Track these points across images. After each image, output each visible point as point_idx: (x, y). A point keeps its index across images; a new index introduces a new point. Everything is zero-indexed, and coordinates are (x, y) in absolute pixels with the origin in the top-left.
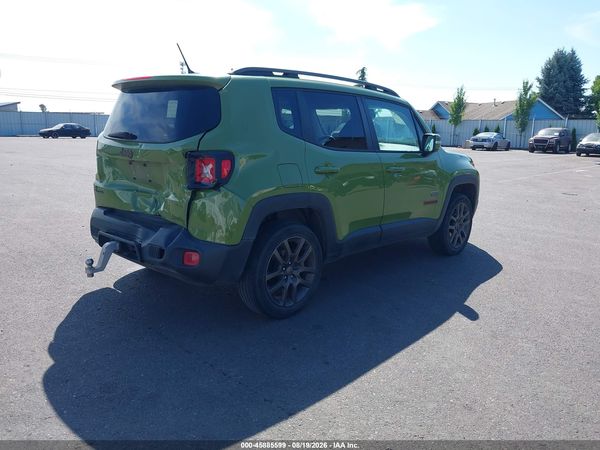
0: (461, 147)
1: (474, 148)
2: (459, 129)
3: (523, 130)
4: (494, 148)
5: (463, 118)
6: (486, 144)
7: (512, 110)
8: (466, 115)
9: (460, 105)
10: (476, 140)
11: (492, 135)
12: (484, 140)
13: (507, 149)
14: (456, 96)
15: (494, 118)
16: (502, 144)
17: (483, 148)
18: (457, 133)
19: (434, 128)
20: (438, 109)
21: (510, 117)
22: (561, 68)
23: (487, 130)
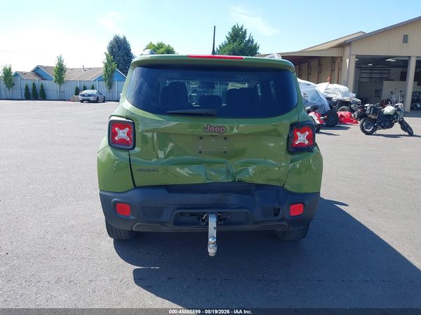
0: (69, 100)
1: (82, 101)
2: (63, 88)
3: (110, 89)
4: (96, 101)
5: (65, 79)
6: (91, 98)
7: (102, 72)
8: (67, 77)
9: (61, 70)
10: (83, 95)
11: (94, 92)
12: (89, 95)
13: (104, 102)
14: (57, 62)
15: (87, 79)
16: (101, 98)
17: (89, 101)
18: (62, 90)
19: (42, 86)
20: (37, 71)
21: (100, 79)
22: (119, 47)
23: (85, 88)
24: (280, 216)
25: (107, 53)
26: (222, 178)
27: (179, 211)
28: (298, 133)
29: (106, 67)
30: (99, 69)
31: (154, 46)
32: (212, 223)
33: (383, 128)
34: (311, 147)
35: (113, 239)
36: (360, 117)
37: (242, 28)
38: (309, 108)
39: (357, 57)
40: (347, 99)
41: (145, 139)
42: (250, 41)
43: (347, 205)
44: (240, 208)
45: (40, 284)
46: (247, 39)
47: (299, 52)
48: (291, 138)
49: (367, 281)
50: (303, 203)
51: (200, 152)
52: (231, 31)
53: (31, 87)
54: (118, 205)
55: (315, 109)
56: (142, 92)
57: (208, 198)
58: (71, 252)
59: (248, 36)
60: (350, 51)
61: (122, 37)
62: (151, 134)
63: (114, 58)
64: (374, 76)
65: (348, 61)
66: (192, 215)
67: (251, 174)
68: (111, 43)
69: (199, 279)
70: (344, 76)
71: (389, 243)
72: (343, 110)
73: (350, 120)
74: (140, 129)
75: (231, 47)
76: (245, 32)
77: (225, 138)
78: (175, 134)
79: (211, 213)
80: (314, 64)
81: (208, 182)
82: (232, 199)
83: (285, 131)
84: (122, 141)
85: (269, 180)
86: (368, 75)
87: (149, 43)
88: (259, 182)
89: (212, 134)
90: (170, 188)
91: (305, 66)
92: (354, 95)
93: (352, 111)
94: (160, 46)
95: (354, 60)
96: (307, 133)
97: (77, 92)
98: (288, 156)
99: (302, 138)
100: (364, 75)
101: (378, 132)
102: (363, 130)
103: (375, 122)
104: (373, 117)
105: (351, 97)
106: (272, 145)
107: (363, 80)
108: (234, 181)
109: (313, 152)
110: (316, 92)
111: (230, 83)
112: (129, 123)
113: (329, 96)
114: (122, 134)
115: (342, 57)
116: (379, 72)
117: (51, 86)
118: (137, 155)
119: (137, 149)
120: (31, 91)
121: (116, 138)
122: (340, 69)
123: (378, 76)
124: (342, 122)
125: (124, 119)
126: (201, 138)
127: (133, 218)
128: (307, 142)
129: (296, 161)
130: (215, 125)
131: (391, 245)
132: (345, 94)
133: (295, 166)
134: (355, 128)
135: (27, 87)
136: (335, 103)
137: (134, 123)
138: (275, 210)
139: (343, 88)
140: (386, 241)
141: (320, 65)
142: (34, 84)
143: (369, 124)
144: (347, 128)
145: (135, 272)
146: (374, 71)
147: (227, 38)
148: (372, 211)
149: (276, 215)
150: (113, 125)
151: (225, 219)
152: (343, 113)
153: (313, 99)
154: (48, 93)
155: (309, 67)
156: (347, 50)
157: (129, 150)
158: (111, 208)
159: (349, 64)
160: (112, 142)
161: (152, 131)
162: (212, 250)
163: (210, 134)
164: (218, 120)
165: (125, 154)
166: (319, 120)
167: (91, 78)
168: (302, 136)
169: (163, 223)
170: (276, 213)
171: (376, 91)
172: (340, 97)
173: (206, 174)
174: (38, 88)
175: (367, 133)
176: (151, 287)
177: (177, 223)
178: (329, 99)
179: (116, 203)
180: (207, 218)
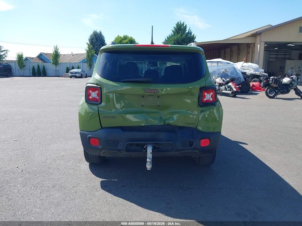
0: (62, 77)
1: (71, 77)
2: (58, 68)
3: (90, 68)
4: (81, 77)
5: (59, 62)
6: (77, 75)
7: (85, 57)
8: (61, 60)
9: (56, 55)
10: (72, 73)
11: (79, 70)
12: (76, 73)
13: (86, 77)
14: (54, 50)
15: (74, 62)
16: (84, 75)
17: (76, 77)
18: (57, 69)
19: (44, 67)
20: (41, 57)
21: (83, 62)
22: (97, 39)
23: (73, 68)
24: (193, 146)
25: (89, 43)
26: (156, 122)
27: (129, 143)
28: (206, 94)
29: (88, 52)
30: (82, 54)
31: (120, 37)
32: (150, 150)
33: (282, 93)
34: (215, 103)
35: (88, 163)
36: (265, 86)
37: (183, 24)
38: (228, 79)
39: (266, 43)
40: (257, 73)
41: (108, 98)
42: (190, 33)
43: (247, 144)
44: (168, 141)
45: (43, 188)
46: (187, 32)
47: (224, 40)
48: (201, 96)
49: (251, 190)
50: (209, 139)
51: (143, 106)
52: (175, 26)
53: (36, 68)
54: (91, 139)
55: (232, 80)
56: (106, 68)
57: (148, 135)
58: (62, 171)
59: (187, 29)
60: (261, 39)
61: (99, 32)
62: (112, 94)
63: (93, 47)
64: (280, 56)
65: (259, 46)
66: (137, 145)
67: (175, 120)
68: (91, 36)
69: (142, 187)
70: (256, 57)
71: (271, 168)
72: (255, 81)
73: (259, 88)
74: (104, 91)
75: (176, 37)
76: (186, 27)
77: (159, 97)
78: (126, 94)
79: (149, 144)
80: (235, 48)
81: (147, 125)
82: (162, 136)
83: (196, 92)
84: (94, 99)
85: (187, 124)
86: (274, 56)
87: (117, 36)
88: (181, 125)
89: (150, 94)
90: (123, 129)
91: (228, 50)
92: (263, 70)
93: (261, 81)
94: (125, 38)
95: (263, 46)
96: (212, 93)
97: (68, 71)
98: (199, 108)
99: (208, 97)
100: (271, 56)
101: (279, 96)
102: (267, 95)
103: (276, 89)
104: (275, 86)
105: (261, 72)
106: (189, 101)
107: (271, 60)
108: (165, 124)
109: (215, 105)
110: (234, 68)
111: (168, 63)
112: (98, 88)
113: (244, 71)
114: (94, 95)
115: (254, 44)
116: (283, 53)
117: (50, 67)
118: (103, 107)
119: (103, 104)
120: (36, 71)
121: (90, 97)
122: (253, 52)
123: (282, 56)
124: (253, 90)
125: (95, 85)
126: (143, 97)
127: (100, 147)
128: (211, 99)
129: (204, 111)
130: (151, 88)
131: (272, 169)
132: (256, 70)
133: (204, 115)
134: (262, 94)
135: (33, 67)
136: (249, 77)
137: (101, 88)
138: (190, 142)
139: (255, 65)
140: (269, 166)
141: (239, 49)
142: (38, 66)
143: (272, 91)
144: (256, 94)
145: (102, 182)
146: (279, 53)
147: (173, 31)
148: (263, 148)
149: (191, 145)
150: (88, 89)
151: (158, 148)
152: (254, 83)
153: (232, 73)
154: (48, 72)
155: (231, 51)
156: (258, 38)
157: (98, 104)
158: (87, 141)
159: (260, 48)
160: (88, 100)
161: (112, 92)
162: (149, 166)
163: (148, 94)
164: (154, 85)
165: (95, 107)
166: (236, 88)
167: (77, 61)
168: (208, 95)
169: (119, 150)
170: (191, 144)
171: (281, 68)
172: (252, 72)
173: (146, 120)
174: (41, 68)
175: (270, 97)
176: (111, 191)
177: (128, 150)
178: (244, 74)
179: (90, 138)
180: (146, 147)
